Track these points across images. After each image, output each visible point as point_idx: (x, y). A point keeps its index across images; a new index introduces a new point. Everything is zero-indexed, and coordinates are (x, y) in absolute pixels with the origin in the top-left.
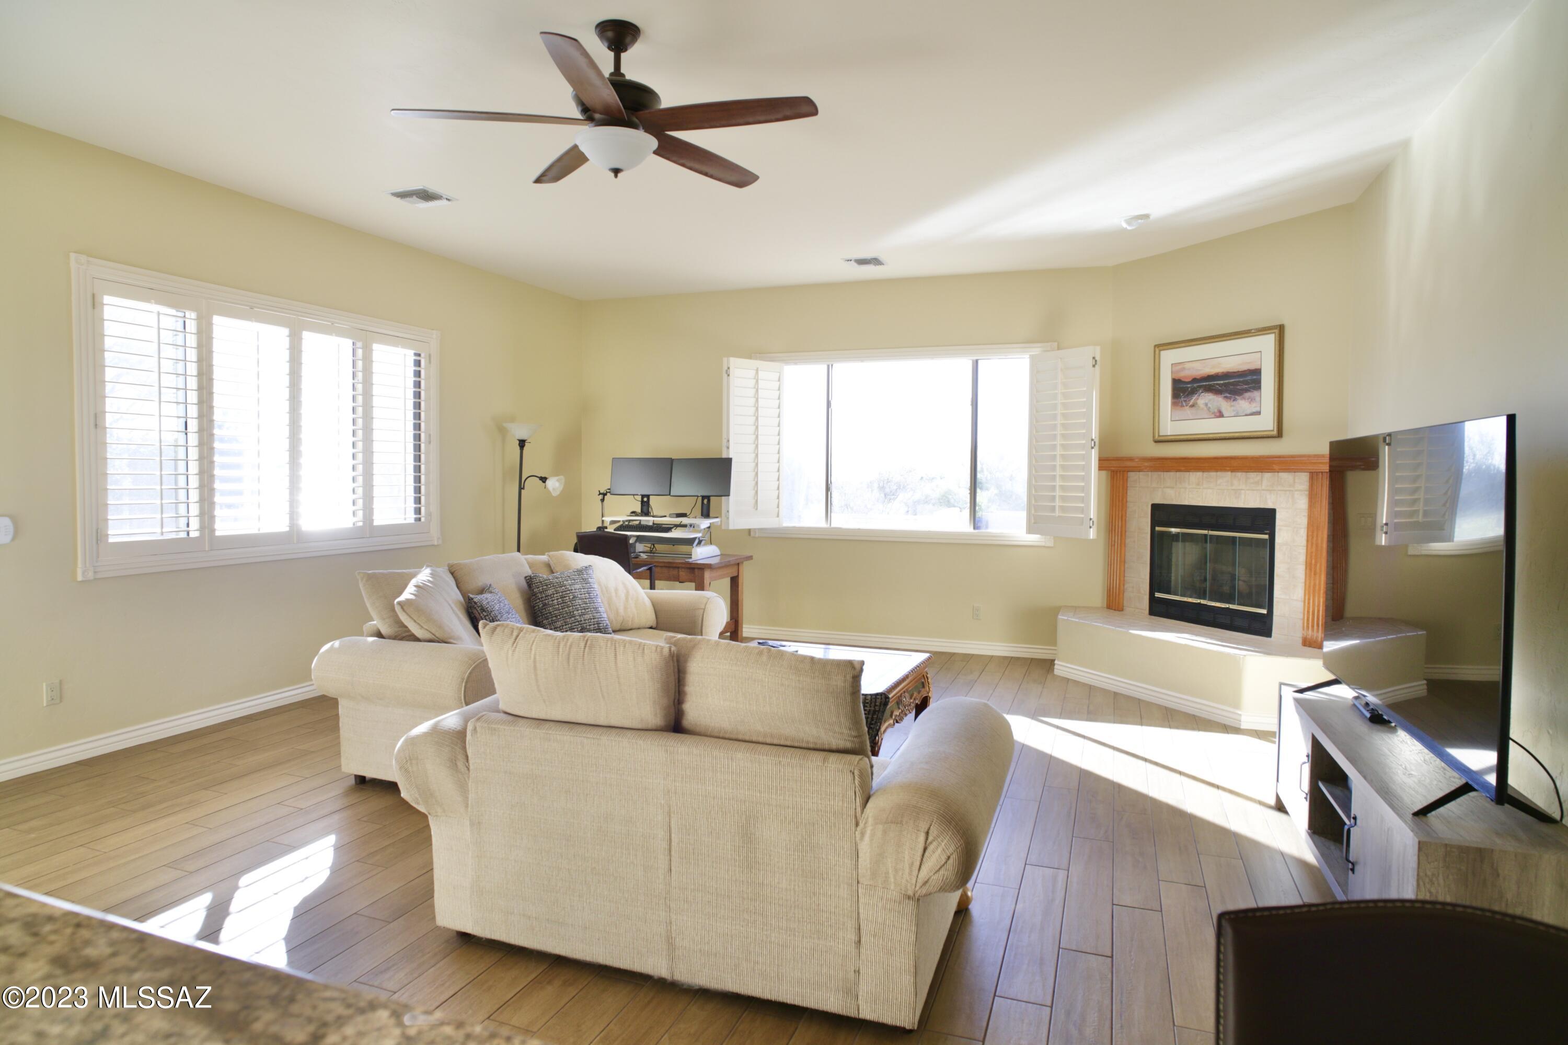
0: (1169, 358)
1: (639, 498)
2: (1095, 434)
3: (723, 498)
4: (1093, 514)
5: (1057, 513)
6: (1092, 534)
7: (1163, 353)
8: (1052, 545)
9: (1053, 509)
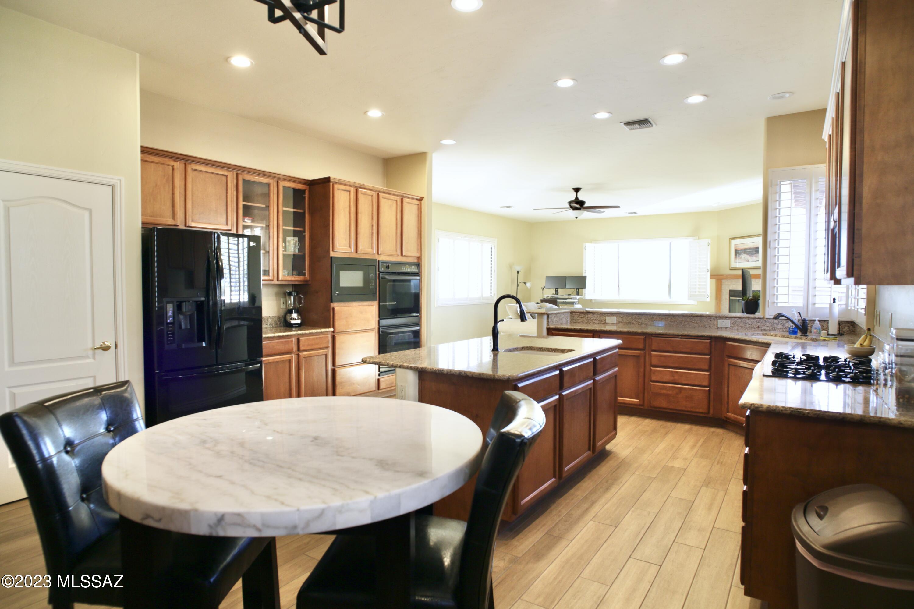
0: (734, 242)
1: (555, 289)
2: (709, 268)
3: (583, 289)
4: (708, 292)
5: (697, 293)
6: (708, 300)
7: (732, 241)
8: (697, 304)
9: (696, 292)
